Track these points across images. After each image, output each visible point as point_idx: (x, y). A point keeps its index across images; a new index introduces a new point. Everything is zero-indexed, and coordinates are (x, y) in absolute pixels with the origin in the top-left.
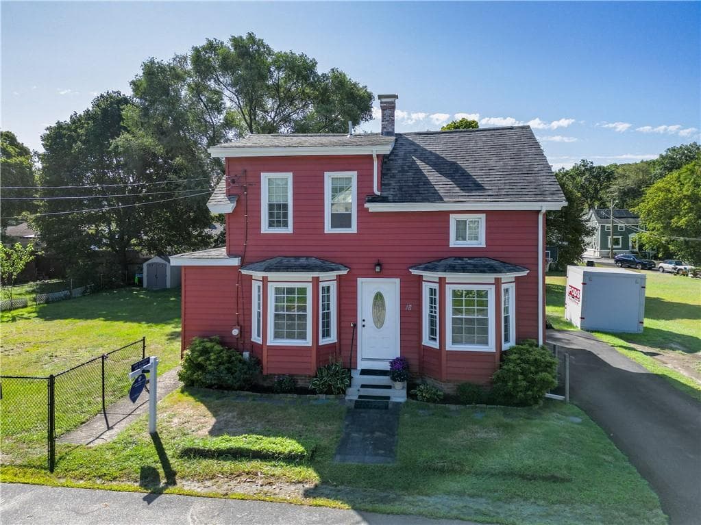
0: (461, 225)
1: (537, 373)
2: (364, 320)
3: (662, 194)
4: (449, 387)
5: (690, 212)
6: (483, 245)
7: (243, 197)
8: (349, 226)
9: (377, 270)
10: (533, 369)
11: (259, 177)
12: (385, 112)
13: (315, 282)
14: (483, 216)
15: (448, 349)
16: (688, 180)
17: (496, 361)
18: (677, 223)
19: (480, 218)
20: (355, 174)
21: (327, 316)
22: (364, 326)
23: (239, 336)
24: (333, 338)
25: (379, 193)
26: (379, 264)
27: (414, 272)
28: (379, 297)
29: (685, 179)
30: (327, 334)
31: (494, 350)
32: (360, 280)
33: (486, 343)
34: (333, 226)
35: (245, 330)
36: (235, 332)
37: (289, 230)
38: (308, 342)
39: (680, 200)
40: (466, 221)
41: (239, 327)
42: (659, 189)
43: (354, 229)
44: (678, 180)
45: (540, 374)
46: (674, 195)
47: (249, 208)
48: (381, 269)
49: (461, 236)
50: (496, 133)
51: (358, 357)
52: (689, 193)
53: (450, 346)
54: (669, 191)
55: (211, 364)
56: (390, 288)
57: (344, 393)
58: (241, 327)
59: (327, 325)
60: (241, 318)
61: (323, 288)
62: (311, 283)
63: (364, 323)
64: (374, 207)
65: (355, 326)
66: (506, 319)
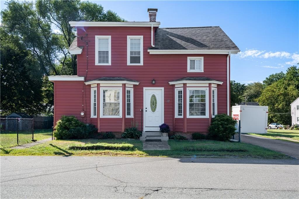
0: (193, 62)
1: (227, 125)
2: (146, 108)
3: (270, 93)
4: (188, 135)
5: (283, 102)
6: (203, 71)
7: (86, 47)
8: (139, 63)
9: (153, 83)
10: (226, 123)
11: (95, 38)
12: (151, 17)
13: (124, 87)
14: (202, 58)
15: (187, 117)
16: (282, 86)
17: (209, 122)
18: (277, 107)
19: (201, 59)
20: (142, 37)
21: (129, 105)
22: (146, 111)
23: (84, 116)
24: (132, 116)
25: (154, 46)
26: (154, 80)
27: (171, 83)
28: (154, 97)
29: (280, 86)
30: (129, 114)
31: (208, 117)
32: (144, 88)
33: (205, 115)
34: (131, 63)
35: (88, 113)
36: (82, 114)
37: (110, 64)
38: (120, 116)
39: (279, 95)
40: (194, 60)
41: (84, 112)
42: (268, 90)
43: (142, 64)
44: (277, 86)
45: (229, 125)
46: (276, 93)
47: (89, 53)
48: (155, 82)
49: (193, 67)
50: (204, 29)
51: (144, 126)
52: (283, 92)
53: (188, 116)
54: (273, 91)
55: (72, 126)
56: (159, 93)
57: (139, 138)
58: (85, 112)
59: (129, 109)
60: (85, 107)
61: (127, 91)
62: (122, 87)
63: (146, 110)
64: (152, 52)
65: (142, 111)
66: (214, 104)
